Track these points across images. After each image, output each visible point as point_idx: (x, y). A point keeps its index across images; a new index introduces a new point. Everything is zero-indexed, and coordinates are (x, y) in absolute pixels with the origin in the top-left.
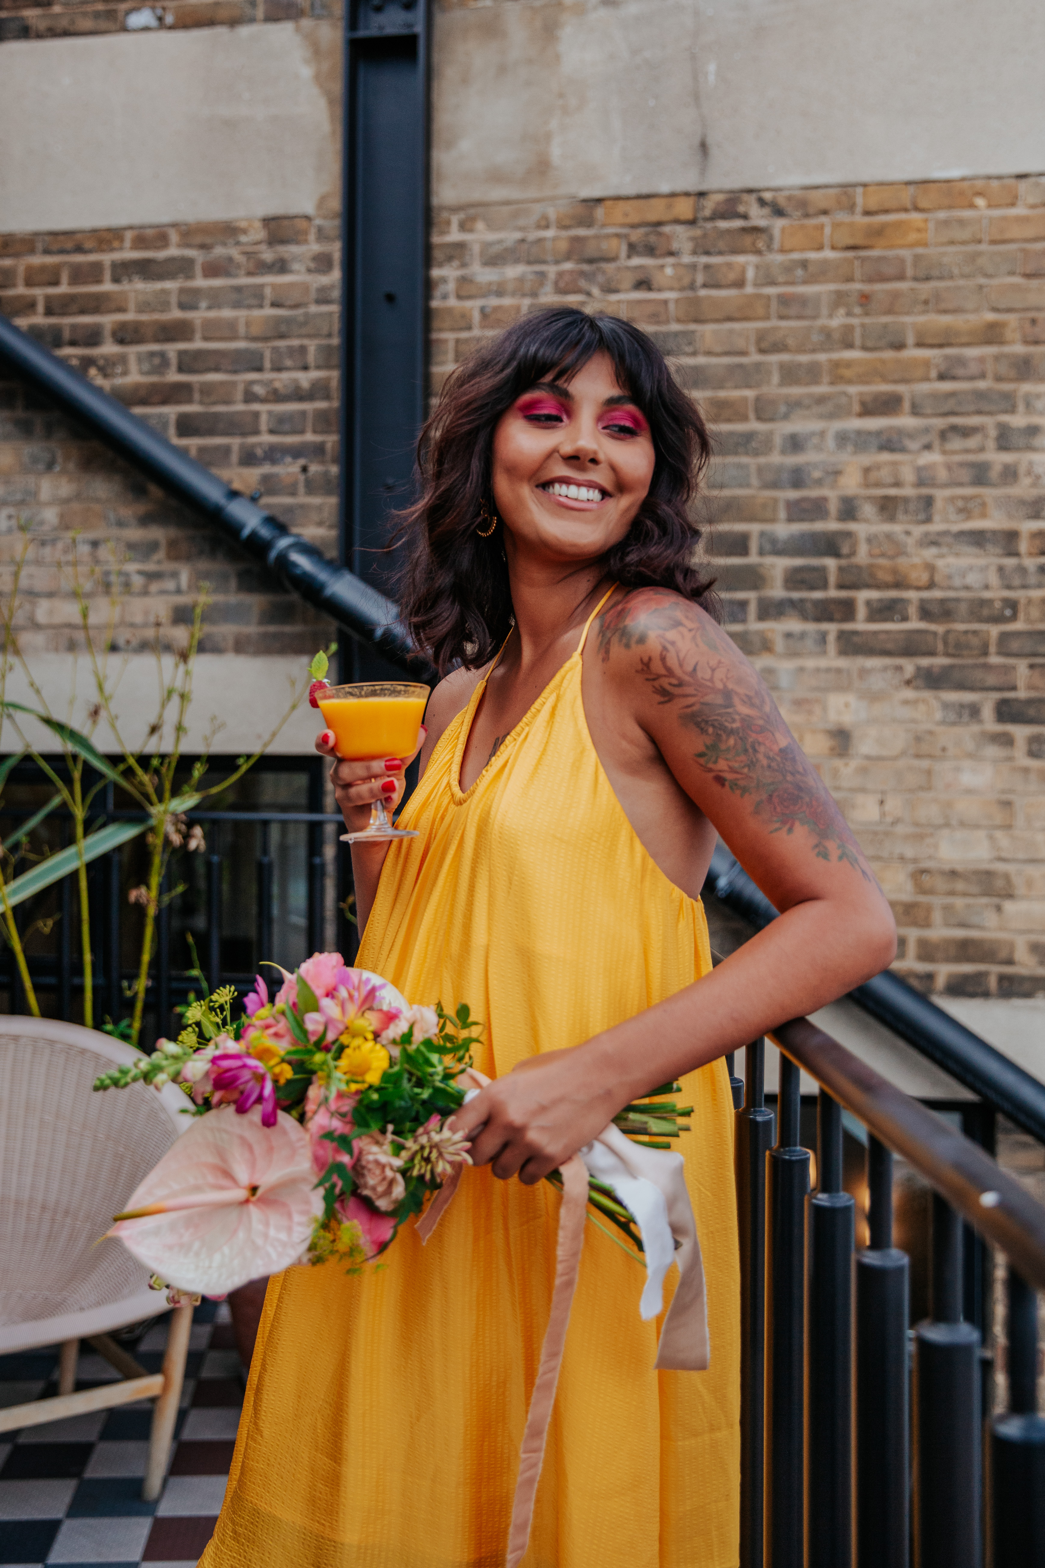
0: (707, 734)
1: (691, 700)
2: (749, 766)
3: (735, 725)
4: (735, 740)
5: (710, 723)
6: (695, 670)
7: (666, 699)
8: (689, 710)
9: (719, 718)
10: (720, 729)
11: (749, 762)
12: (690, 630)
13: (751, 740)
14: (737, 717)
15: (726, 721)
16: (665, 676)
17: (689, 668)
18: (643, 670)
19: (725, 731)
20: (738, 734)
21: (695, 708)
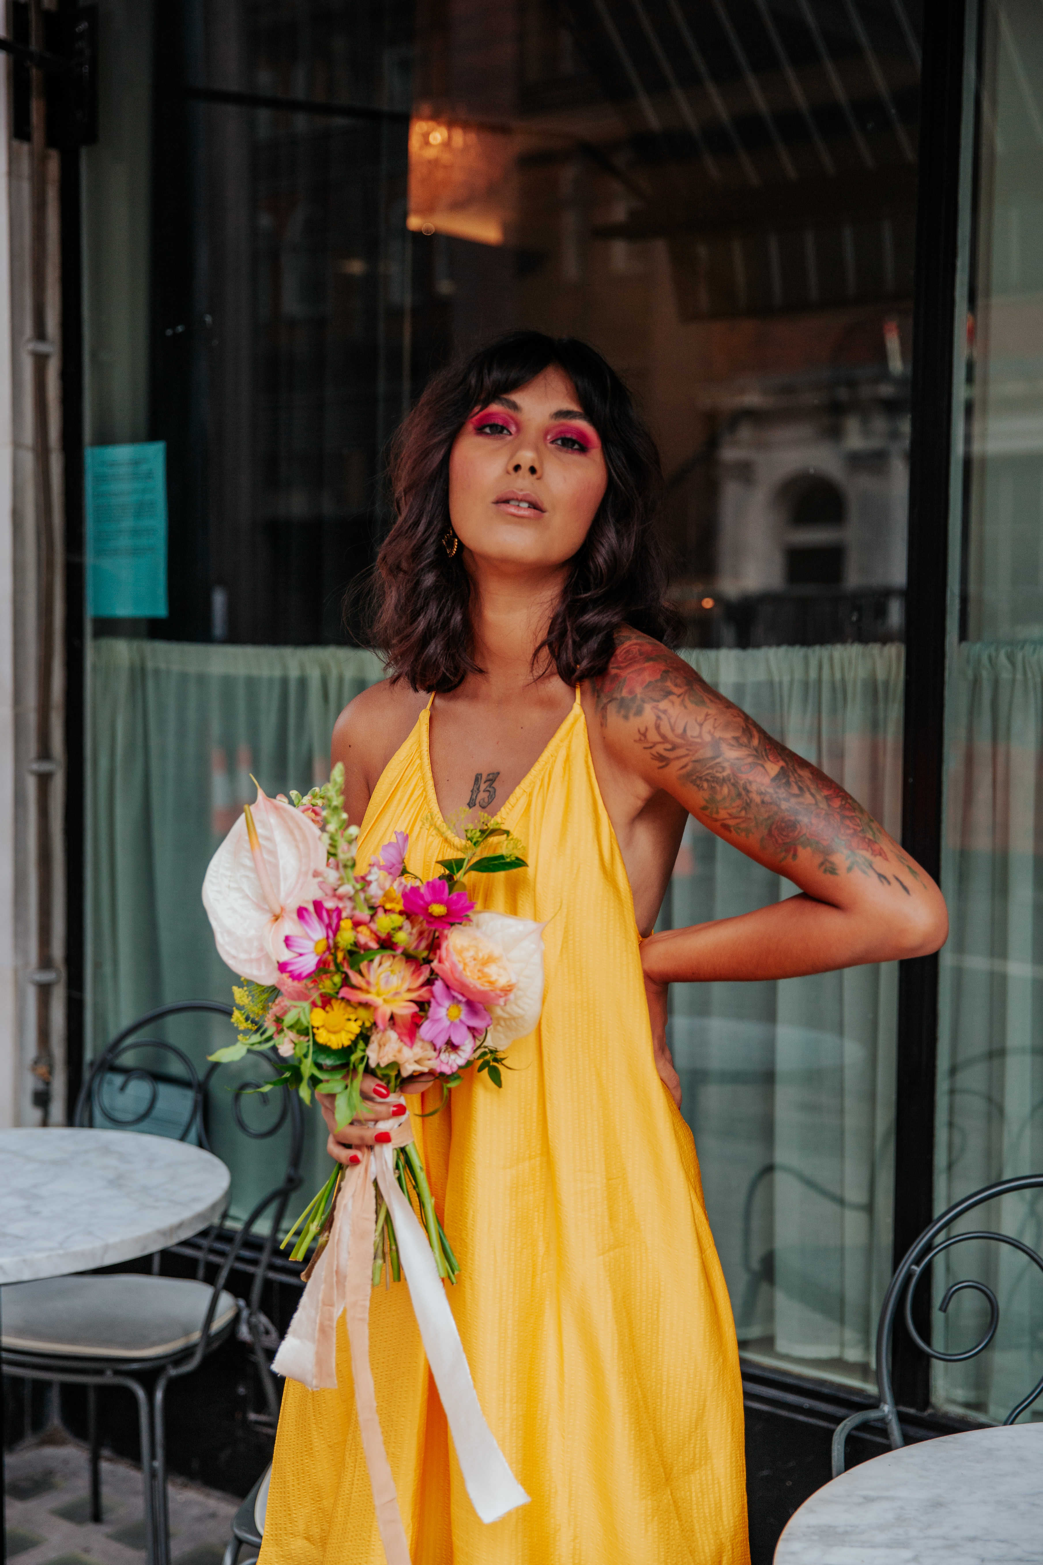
0: (704, 790)
1: (685, 760)
2: (745, 809)
3: (725, 774)
4: (728, 788)
5: (704, 778)
6: (685, 730)
7: (664, 764)
8: (684, 771)
9: (710, 771)
10: (713, 781)
11: (744, 805)
12: (679, 696)
13: (742, 782)
14: (726, 764)
15: (717, 772)
16: (660, 743)
17: (680, 731)
18: (640, 740)
19: (717, 783)
20: (730, 780)
21: (689, 768)
